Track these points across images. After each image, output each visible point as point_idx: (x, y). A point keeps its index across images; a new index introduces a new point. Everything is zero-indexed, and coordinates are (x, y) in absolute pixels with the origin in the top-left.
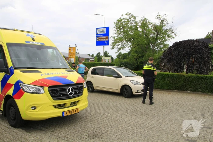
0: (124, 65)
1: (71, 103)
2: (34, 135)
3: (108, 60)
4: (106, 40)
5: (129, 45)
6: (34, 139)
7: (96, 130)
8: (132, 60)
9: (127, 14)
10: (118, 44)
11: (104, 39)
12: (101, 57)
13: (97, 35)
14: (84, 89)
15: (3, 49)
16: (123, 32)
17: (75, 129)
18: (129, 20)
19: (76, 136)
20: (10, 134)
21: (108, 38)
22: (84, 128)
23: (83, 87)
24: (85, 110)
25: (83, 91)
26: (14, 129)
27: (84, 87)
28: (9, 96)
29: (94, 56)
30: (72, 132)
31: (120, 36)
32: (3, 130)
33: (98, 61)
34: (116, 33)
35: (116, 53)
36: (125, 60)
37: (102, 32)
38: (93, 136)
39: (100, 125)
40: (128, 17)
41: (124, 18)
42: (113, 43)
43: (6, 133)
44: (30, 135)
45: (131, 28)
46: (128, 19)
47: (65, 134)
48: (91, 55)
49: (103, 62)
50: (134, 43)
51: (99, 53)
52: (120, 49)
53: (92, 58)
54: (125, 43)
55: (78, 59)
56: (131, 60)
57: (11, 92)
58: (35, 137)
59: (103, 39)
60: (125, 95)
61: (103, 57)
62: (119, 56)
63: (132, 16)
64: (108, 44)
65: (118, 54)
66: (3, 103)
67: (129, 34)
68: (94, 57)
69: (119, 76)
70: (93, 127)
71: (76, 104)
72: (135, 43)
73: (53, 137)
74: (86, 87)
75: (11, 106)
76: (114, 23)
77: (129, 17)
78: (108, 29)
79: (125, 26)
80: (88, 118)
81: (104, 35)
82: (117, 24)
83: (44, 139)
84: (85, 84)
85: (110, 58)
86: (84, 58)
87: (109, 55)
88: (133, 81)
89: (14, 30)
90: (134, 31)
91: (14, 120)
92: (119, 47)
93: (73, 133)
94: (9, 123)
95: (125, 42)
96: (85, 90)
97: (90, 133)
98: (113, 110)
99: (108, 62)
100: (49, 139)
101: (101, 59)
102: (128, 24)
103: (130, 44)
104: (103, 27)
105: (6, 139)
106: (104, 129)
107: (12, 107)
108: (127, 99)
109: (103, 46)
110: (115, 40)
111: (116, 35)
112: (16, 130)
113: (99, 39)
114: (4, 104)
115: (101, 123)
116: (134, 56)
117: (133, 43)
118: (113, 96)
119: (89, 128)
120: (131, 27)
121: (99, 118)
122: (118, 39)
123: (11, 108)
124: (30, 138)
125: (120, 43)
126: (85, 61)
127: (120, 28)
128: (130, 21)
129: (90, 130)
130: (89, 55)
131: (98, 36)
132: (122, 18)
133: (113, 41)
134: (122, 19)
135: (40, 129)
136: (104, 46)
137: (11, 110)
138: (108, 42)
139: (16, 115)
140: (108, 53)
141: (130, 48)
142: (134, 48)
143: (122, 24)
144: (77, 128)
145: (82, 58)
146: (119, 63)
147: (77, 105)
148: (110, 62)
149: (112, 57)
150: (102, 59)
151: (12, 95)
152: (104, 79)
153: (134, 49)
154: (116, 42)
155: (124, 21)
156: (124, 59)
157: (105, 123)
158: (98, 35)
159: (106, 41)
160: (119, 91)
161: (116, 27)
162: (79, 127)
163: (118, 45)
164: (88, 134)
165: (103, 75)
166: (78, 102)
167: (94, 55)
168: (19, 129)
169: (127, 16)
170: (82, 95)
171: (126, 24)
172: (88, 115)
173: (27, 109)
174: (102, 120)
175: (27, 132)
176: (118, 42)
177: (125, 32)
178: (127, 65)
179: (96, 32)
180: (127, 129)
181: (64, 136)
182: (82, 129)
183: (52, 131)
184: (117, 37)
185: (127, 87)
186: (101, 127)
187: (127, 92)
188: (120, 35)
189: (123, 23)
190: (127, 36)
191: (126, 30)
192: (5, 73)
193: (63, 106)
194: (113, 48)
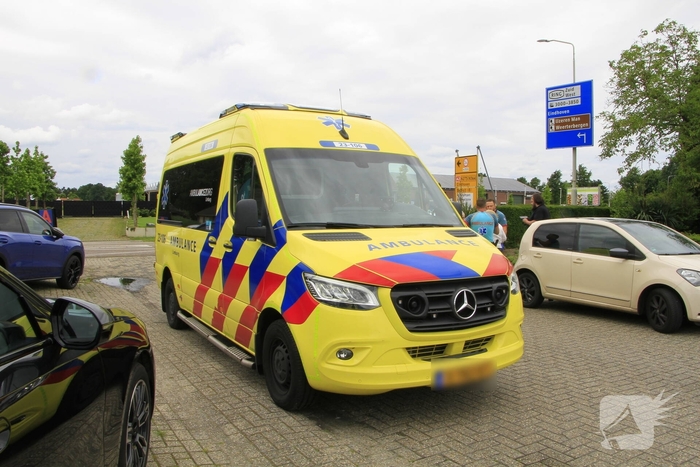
0: (649, 214)
1: (467, 343)
2: (344, 441)
3: (590, 196)
4: (582, 126)
5: (669, 142)
6: (342, 455)
7: (551, 444)
8: (679, 196)
9: (660, 29)
10: (625, 138)
11: (574, 124)
12: (565, 186)
13: (548, 110)
14: (511, 296)
15: (255, 167)
16: (643, 94)
17: (477, 433)
18: (671, 49)
19: (481, 459)
20: (274, 429)
21: (589, 120)
22: (507, 432)
23: (507, 288)
24: (512, 368)
25: (507, 302)
26: (285, 414)
27: (512, 289)
28: (271, 312)
29: (541, 184)
30: (467, 443)
31: (633, 108)
32: (256, 413)
33: (555, 201)
34: (617, 101)
35: (620, 171)
36: (651, 197)
37: (567, 101)
38: (541, 462)
39: (567, 426)
40: (663, 38)
41: (650, 44)
42: (610, 136)
43: (262, 426)
44: (331, 440)
45: (676, 78)
46: (663, 48)
47: (444, 449)
48: (529, 180)
49: (572, 203)
50: (687, 134)
51: (557, 175)
52: (633, 157)
53: (532, 190)
54: (652, 136)
55: (487, 195)
56: (675, 195)
57: (276, 299)
58: (346, 448)
59: (571, 123)
60: (658, 322)
61: (573, 188)
62: (630, 181)
63: (679, 34)
64: (590, 142)
65: (625, 174)
66: (254, 331)
67: (667, 102)
68: (540, 188)
69: (633, 254)
70: (538, 433)
71: (483, 347)
72: (692, 134)
73: (403, 452)
74: (518, 289)
75: (278, 342)
76: (611, 65)
77: (670, 37)
78: (587, 88)
79: (654, 71)
80: (522, 396)
81: (574, 110)
82: (621, 69)
83: (374, 457)
84: (513, 279)
85: (595, 191)
86: (505, 192)
87: (592, 179)
88: (689, 273)
89: (285, 109)
90: (689, 90)
91: (286, 386)
92: (633, 148)
93: (469, 446)
94: (272, 396)
95: (651, 130)
96: (515, 301)
97: (527, 450)
98: (614, 374)
99: (590, 203)
100: (389, 458)
101: (565, 192)
102: (666, 66)
103: (672, 135)
104: (572, 82)
105: (263, 444)
106: (579, 443)
107: (280, 348)
108: (665, 338)
109: (571, 149)
110: (616, 126)
111: (620, 108)
112: (290, 420)
113: (558, 124)
114: (256, 336)
115: (568, 417)
116: (690, 179)
117: (684, 133)
118: (611, 324)
119: (524, 433)
120: (678, 73)
121: (559, 398)
122: (625, 123)
123: (278, 351)
124: (332, 449)
125: (634, 137)
126: (510, 202)
127: (631, 82)
128: (674, 52)
129: (530, 441)
130: (522, 180)
131: (553, 113)
132: (640, 45)
133: (607, 130)
134: (640, 49)
135: (362, 424)
136: (575, 150)
137: (276, 358)
138: (589, 133)
139: (290, 372)
140: (590, 174)
141: (672, 152)
142: (688, 151)
143: (641, 65)
144: (484, 428)
145: (499, 191)
146: (630, 208)
147: (485, 350)
148: (596, 203)
149: (603, 188)
150: (569, 193)
151: (279, 311)
152: (579, 262)
153: (690, 155)
154: (619, 131)
155: (651, 56)
156: (648, 191)
157: (584, 420)
158: (551, 113)
159: (582, 132)
160: (632, 306)
161: (616, 80)
162: (491, 426)
163: (627, 143)
164: (521, 455)
165: (575, 248)
166: (489, 339)
167: (539, 181)
168: (300, 417)
169: (659, 35)
170: (502, 317)
171: (657, 65)
172: (521, 385)
173: (324, 357)
174: (572, 409)
175: (323, 428)
176: (627, 133)
177: (655, 96)
178: (659, 214)
179: (547, 102)
180: (671, 451)
181: (441, 454)
182: (500, 435)
183: (400, 433)
184: (623, 113)
185: (666, 294)
186: (568, 434)
187: (663, 312)
188: (635, 105)
189: (643, 62)
190: (659, 107)
191: (659, 87)
192: (262, 240)
193: (440, 351)
194: (607, 154)
